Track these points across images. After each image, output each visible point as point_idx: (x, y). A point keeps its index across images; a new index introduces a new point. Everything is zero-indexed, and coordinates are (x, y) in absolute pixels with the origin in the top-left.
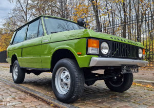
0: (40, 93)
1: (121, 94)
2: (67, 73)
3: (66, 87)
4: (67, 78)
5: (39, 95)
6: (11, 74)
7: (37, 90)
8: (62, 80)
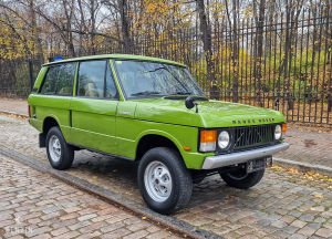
0: (113, 193)
1: (244, 192)
2: (165, 171)
3: (163, 192)
4: (165, 178)
5: (113, 198)
6: (45, 149)
7: (106, 188)
8: (157, 181)
